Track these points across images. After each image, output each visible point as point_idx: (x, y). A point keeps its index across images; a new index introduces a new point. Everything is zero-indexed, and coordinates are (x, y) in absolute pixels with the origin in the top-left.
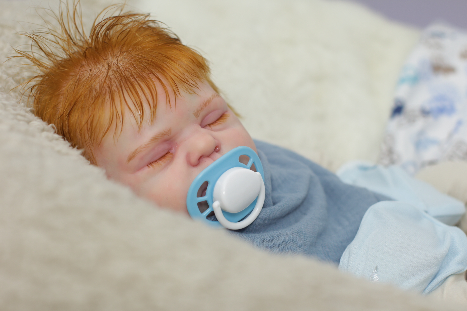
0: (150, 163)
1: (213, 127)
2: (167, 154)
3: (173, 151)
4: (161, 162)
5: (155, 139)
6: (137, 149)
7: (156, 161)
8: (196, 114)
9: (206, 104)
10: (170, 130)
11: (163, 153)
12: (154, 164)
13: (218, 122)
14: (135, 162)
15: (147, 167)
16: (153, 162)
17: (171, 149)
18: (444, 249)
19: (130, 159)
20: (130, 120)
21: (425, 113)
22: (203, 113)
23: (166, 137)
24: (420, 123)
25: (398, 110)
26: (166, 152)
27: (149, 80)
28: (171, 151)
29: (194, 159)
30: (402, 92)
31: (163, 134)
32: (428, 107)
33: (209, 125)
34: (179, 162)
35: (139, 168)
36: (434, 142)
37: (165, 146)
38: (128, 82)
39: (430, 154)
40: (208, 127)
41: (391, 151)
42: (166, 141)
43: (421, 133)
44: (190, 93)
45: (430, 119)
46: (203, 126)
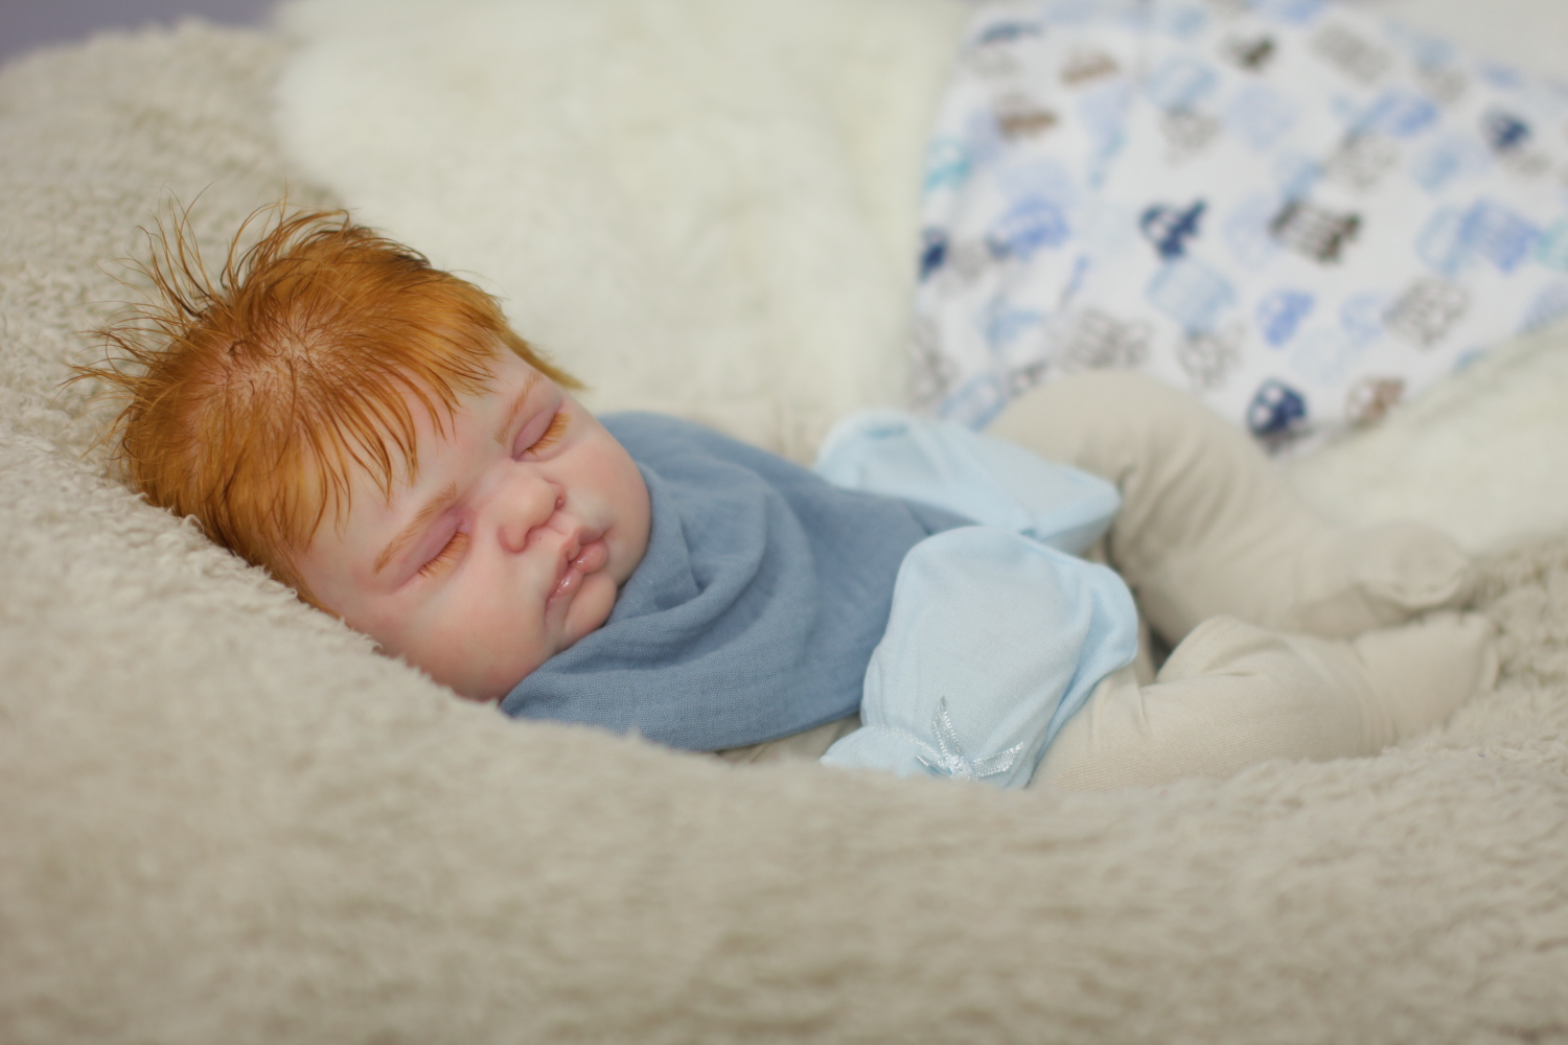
0: (425, 566)
1: (540, 452)
2: (454, 537)
3: (465, 528)
4: (446, 560)
5: (425, 514)
6: (391, 544)
7: (435, 559)
8: (500, 437)
9: (516, 408)
10: (454, 487)
11: (448, 539)
12: (433, 568)
13: (548, 438)
14: (392, 570)
15: (418, 576)
16: (429, 563)
17: (461, 523)
18: (1079, 624)
19: (380, 565)
20: (363, 484)
21: (999, 251)
22: (513, 430)
23: (448, 503)
24: (991, 279)
25: (934, 257)
26: (453, 532)
27: (387, 388)
28: (462, 529)
29: (515, 538)
30: (937, 210)
31: (439, 500)
32: (1003, 234)
33: (530, 449)
34: (485, 552)
35: (402, 581)
36: (1030, 318)
37: (449, 522)
38: (342, 401)
39: (1025, 348)
40: (529, 455)
41: (933, 360)
42: (447, 511)
43: (998, 301)
44: (478, 394)
45: (1013, 265)
46: (517, 456)
